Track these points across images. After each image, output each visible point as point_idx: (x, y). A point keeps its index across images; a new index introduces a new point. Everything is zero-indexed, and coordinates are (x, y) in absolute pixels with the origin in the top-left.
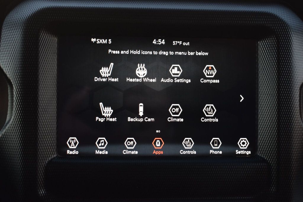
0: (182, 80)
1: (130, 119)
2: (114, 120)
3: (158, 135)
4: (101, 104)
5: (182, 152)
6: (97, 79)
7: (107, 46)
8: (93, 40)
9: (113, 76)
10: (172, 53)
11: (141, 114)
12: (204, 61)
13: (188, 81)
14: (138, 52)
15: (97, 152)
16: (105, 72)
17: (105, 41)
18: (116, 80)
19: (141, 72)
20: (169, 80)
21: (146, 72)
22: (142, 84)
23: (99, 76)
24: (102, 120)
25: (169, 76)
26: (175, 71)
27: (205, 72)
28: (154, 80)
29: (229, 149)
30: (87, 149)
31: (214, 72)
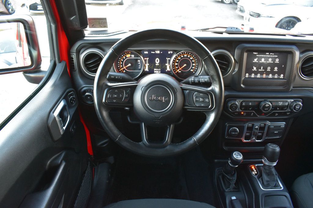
0: (271, 62)
1: (259, 70)
2: (256, 70)
3: (265, 73)
4: (254, 67)
5: (269, 77)
6: (253, 61)
7: (257, 54)
8: (254, 53)
9: (257, 61)
10: (270, 56)
11: (262, 69)
12: (276, 58)
13: (272, 62)
14: (263, 56)
15: (252, 77)
16: (256, 60)
17: (256, 53)
18: (257, 62)
19: (263, 60)
20: (269, 62)
21: (264, 60)
22: (263, 63)
23: (254, 61)
24: (254, 70)
25: (268, 61)
26: (270, 60)
27: (276, 60)
28: (265, 62)
29: (279, 77)
30: (250, 76)
31: (278, 60)
